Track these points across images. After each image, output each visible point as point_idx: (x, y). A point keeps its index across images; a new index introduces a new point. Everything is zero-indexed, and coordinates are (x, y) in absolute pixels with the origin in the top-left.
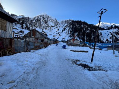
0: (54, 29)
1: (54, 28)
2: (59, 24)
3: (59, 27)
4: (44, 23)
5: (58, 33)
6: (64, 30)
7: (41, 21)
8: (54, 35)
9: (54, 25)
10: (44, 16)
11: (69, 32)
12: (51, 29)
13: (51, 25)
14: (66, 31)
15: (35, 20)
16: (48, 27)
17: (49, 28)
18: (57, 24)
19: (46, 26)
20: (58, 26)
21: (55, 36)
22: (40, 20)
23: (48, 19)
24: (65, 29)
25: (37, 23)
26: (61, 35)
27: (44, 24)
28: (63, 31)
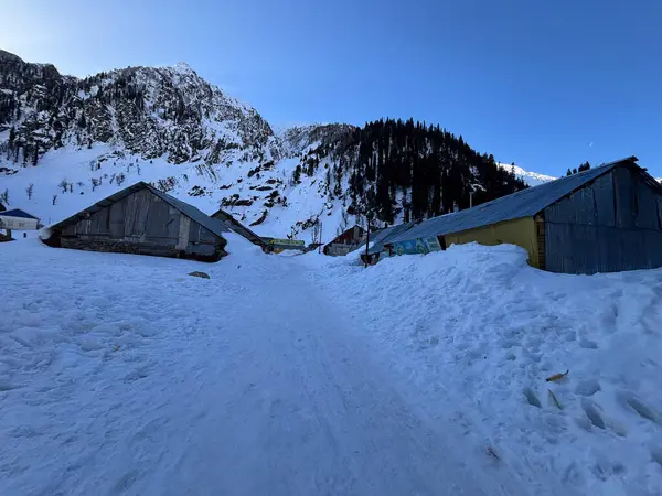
0: (236, 164)
1: (238, 154)
2: (271, 138)
3: (274, 153)
4: (165, 117)
5: (262, 183)
6: (310, 173)
7: (148, 104)
8: (228, 194)
9: (239, 141)
10: (175, 80)
11: (345, 186)
12: (214, 159)
13: (219, 136)
14: (321, 174)
15: (95, 89)
16: (197, 145)
17: (206, 152)
18: (264, 140)
19: (181, 139)
20: (266, 149)
21: (238, 202)
22: (137, 96)
23: (204, 102)
24: (313, 164)
25: (111, 109)
26: (283, 202)
27: (169, 126)
28: (303, 176)
